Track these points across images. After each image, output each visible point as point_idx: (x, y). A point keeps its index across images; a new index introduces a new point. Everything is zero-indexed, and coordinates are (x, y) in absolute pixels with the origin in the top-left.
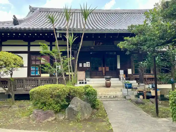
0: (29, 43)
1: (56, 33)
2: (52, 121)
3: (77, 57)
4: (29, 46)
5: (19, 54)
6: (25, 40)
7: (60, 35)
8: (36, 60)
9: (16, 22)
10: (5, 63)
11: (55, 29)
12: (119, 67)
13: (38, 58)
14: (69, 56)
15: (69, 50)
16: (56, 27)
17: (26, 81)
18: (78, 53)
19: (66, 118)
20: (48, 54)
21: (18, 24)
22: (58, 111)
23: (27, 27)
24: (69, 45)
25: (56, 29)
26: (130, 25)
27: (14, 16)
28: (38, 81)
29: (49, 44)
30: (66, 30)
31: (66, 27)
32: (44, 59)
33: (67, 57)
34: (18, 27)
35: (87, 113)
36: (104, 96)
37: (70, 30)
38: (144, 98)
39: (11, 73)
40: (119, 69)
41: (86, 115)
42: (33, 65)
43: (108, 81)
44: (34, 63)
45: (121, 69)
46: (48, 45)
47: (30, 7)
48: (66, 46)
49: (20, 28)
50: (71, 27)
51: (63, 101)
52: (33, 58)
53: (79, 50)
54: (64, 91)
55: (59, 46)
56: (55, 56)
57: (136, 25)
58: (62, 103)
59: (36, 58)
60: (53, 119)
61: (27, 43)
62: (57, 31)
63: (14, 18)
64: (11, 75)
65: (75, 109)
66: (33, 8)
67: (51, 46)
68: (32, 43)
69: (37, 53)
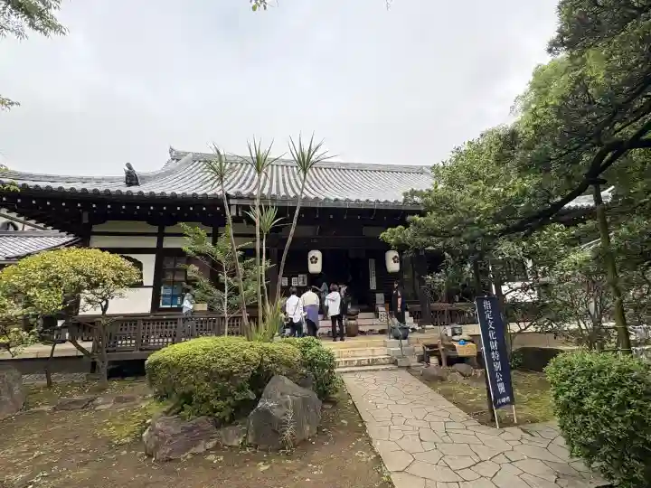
0: (161, 229)
1: (229, 206)
2: (208, 451)
3: (283, 264)
4: (161, 236)
5: (133, 256)
6: (151, 222)
7: (237, 211)
8: (175, 271)
9: (132, 179)
10: (89, 279)
11: (227, 195)
12: (373, 286)
13: (180, 265)
14: (261, 261)
15: (260, 245)
16: (231, 193)
17: (144, 324)
18: (285, 253)
19: (250, 441)
20: (206, 256)
21: (137, 184)
22: (227, 419)
23: (157, 191)
24: (261, 235)
25: (228, 197)
26: (408, 190)
27: (129, 166)
28: (176, 323)
29: (211, 232)
30: (254, 199)
31: (255, 193)
32: (197, 268)
33: (254, 263)
34: (135, 190)
35: (308, 423)
36: (346, 362)
37: (263, 198)
38: (441, 364)
39: (104, 303)
40: (374, 292)
41: (308, 429)
42: (166, 283)
43: (352, 322)
44: (169, 277)
45: (378, 290)
46: (208, 235)
47: (171, 150)
48: (254, 236)
49: (141, 192)
50: (265, 192)
51: (241, 389)
52: (169, 264)
53: (287, 245)
54: (245, 359)
55: (235, 235)
56: (223, 261)
57: (421, 191)
58: (240, 397)
59: (175, 264)
60: (210, 445)
61: (155, 229)
62: (231, 202)
63: (127, 169)
64: (104, 309)
65: (277, 413)
66: (178, 153)
67: (215, 237)
68: (168, 230)
69: (179, 253)
